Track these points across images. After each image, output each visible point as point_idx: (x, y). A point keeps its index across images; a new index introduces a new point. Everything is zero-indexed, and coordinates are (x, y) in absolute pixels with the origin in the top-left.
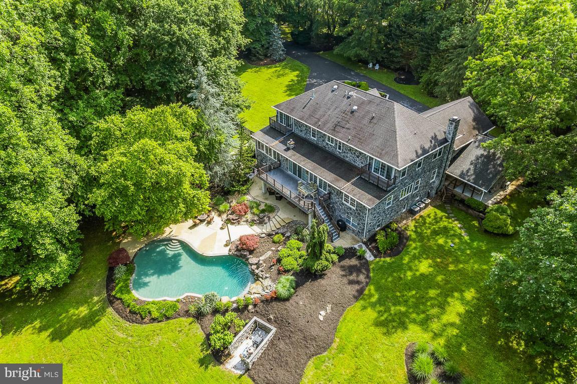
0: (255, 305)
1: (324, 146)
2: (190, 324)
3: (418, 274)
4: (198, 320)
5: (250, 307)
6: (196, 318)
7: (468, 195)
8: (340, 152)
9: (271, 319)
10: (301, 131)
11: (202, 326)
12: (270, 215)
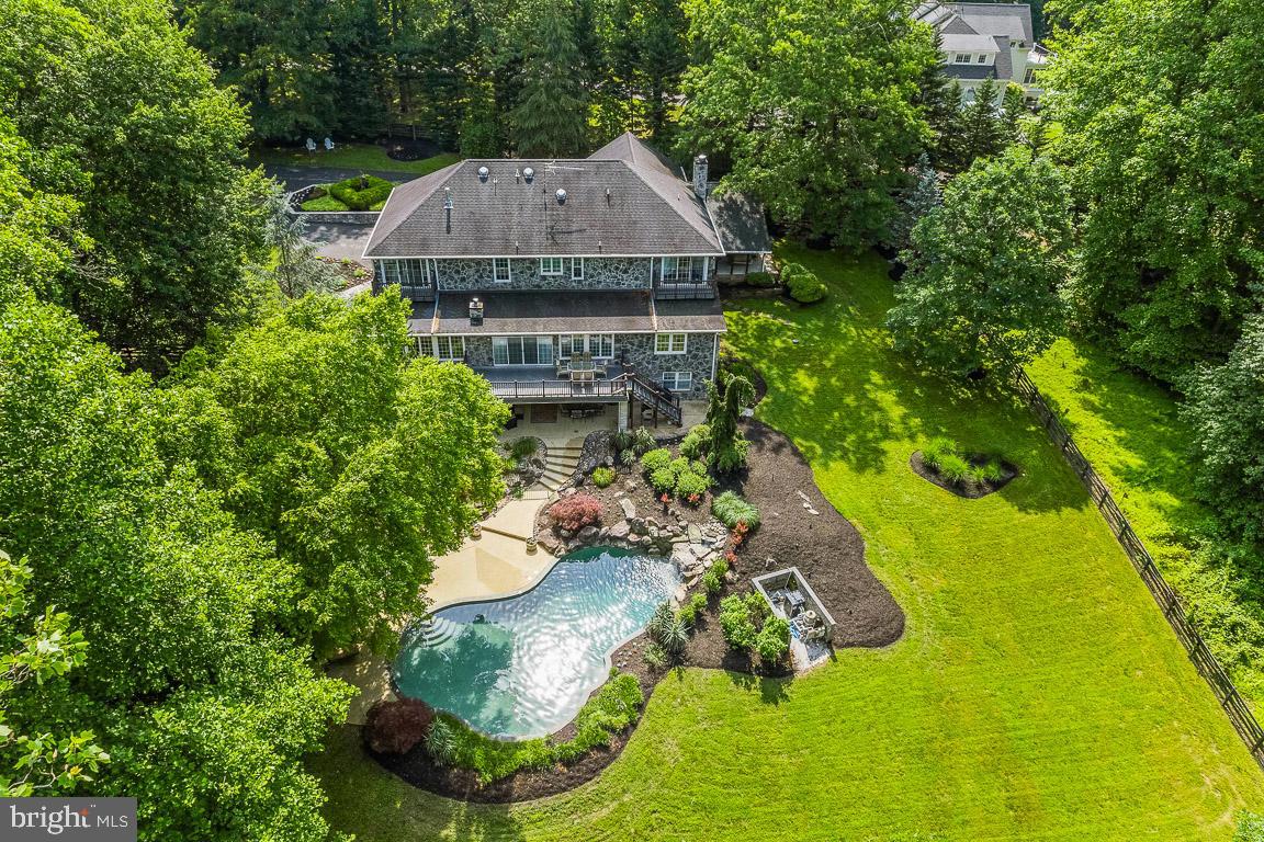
0: (732, 567)
1: (538, 286)
2: (681, 679)
3: (811, 392)
4: (682, 664)
5: (729, 575)
6: (676, 664)
7: (739, 273)
8: (580, 282)
9: (771, 564)
10: (463, 280)
11: (699, 665)
12: (535, 457)
